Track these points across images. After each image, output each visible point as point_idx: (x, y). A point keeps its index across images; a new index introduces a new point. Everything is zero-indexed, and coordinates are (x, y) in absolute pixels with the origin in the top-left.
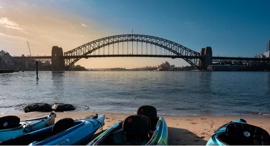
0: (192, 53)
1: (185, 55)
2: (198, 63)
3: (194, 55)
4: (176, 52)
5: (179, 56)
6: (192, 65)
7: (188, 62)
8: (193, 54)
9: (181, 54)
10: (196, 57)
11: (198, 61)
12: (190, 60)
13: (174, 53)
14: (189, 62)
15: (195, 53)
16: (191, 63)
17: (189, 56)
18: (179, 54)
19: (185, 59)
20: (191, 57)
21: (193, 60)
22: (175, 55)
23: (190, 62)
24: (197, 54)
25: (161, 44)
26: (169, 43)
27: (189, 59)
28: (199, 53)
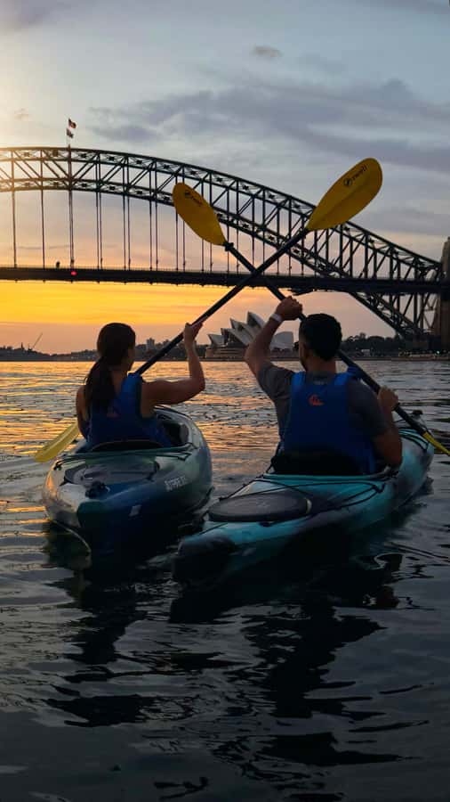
0: (398, 266)
1: (366, 270)
2: (430, 316)
3: (412, 276)
4: (315, 255)
5: (330, 278)
6: (397, 328)
7: (379, 313)
8: (404, 268)
9: (340, 270)
10: (417, 287)
11: (431, 308)
12: (392, 302)
13: (304, 261)
14: (387, 313)
15: (417, 261)
16: (396, 320)
17: (383, 281)
18: (331, 267)
19: (362, 294)
20: (396, 287)
21: (405, 299)
22: (309, 272)
23: (392, 310)
24: (424, 270)
25: (233, 210)
26: (279, 206)
27: (386, 298)
28: (435, 265)
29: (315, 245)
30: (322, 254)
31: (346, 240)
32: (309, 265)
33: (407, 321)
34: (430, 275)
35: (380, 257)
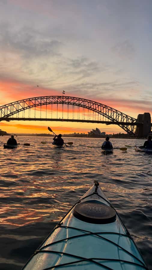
0: (128, 120)
1: (121, 120)
2: (135, 130)
3: (131, 122)
4: (111, 117)
5: (114, 122)
6: (128, 132)
7: (124, 129)
8: (129, 120)
9: (116, 120)
10: (132, 124)
11: (135, 128)
12: (127, 127)
13: (108, 118)
14: (126, 129)
15: (132, 119)
16: (128, 130)
17: (125, 123)
18: (114, 120)
19: (121, 125)
20: (128, 124)
21: (129, 126)
22: (110, 121)
24: (133, 121)
25: (95, 108)
26: (104, 107)
27: (125, 126)
28: (136, 120)
29: (111, 115)
30: (112, 117)
31: (117, 114)
32: (110, 119)
33: (130, 131)
34: (135, 121)
35: (124, 118)
